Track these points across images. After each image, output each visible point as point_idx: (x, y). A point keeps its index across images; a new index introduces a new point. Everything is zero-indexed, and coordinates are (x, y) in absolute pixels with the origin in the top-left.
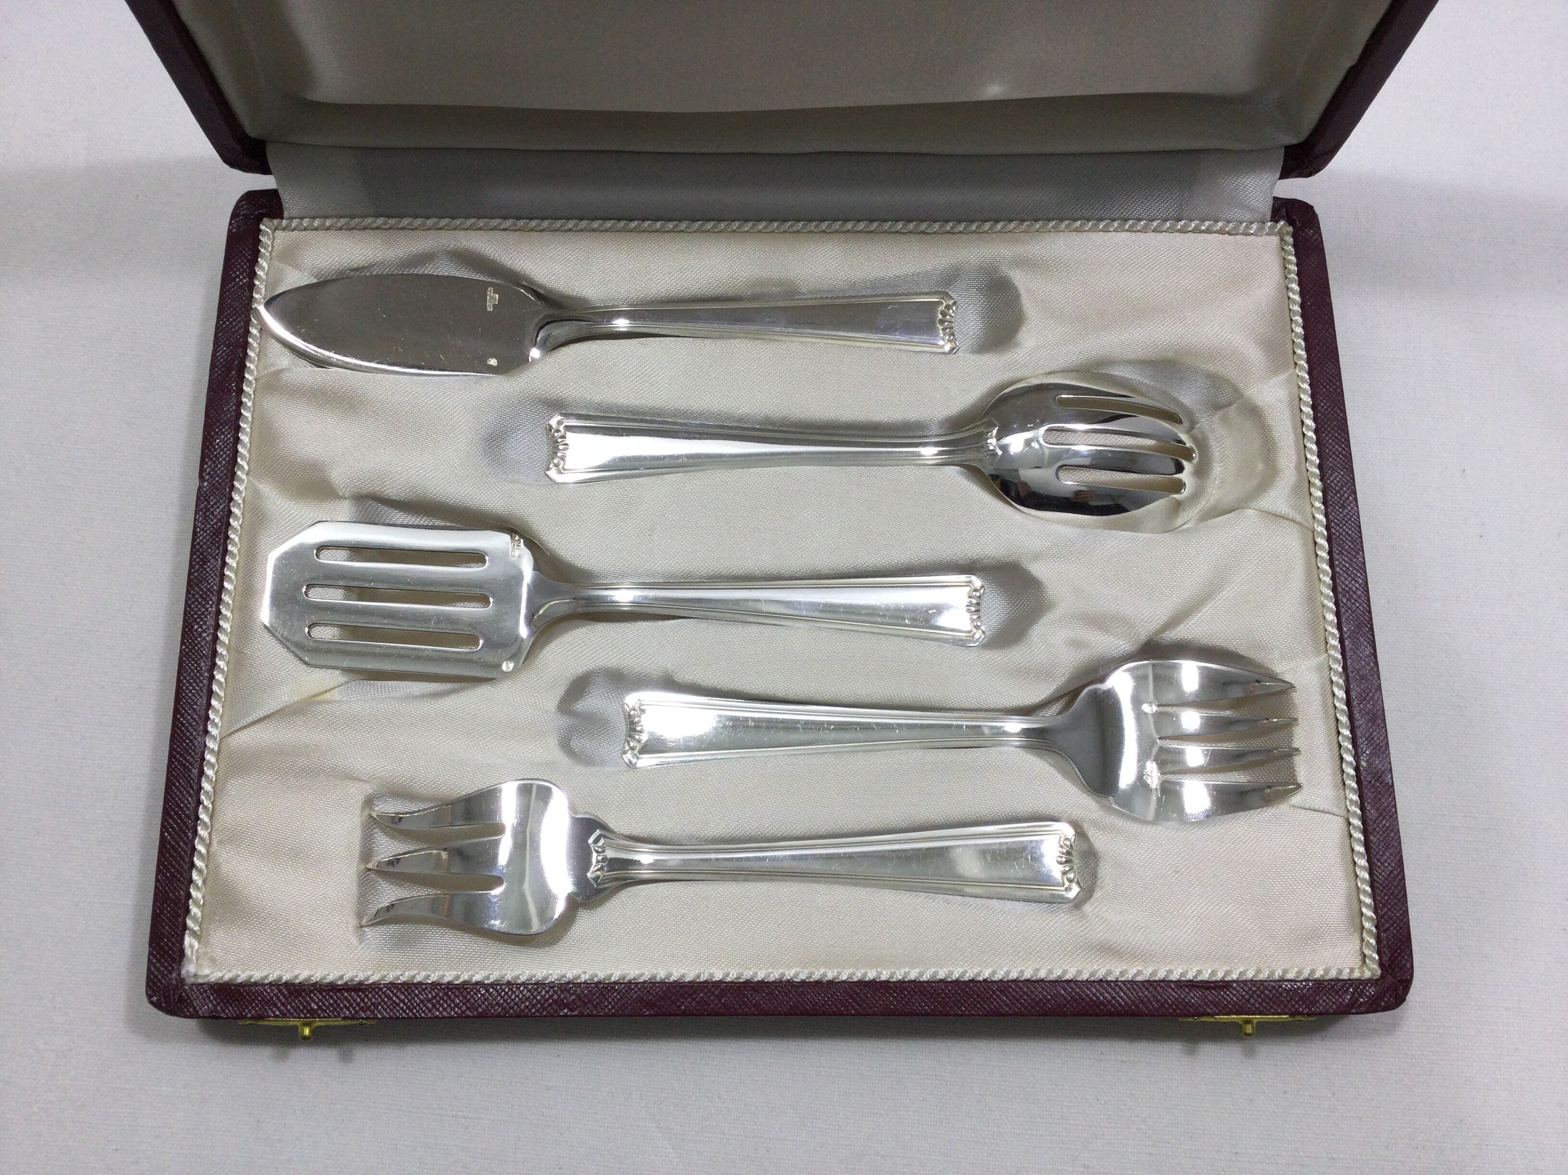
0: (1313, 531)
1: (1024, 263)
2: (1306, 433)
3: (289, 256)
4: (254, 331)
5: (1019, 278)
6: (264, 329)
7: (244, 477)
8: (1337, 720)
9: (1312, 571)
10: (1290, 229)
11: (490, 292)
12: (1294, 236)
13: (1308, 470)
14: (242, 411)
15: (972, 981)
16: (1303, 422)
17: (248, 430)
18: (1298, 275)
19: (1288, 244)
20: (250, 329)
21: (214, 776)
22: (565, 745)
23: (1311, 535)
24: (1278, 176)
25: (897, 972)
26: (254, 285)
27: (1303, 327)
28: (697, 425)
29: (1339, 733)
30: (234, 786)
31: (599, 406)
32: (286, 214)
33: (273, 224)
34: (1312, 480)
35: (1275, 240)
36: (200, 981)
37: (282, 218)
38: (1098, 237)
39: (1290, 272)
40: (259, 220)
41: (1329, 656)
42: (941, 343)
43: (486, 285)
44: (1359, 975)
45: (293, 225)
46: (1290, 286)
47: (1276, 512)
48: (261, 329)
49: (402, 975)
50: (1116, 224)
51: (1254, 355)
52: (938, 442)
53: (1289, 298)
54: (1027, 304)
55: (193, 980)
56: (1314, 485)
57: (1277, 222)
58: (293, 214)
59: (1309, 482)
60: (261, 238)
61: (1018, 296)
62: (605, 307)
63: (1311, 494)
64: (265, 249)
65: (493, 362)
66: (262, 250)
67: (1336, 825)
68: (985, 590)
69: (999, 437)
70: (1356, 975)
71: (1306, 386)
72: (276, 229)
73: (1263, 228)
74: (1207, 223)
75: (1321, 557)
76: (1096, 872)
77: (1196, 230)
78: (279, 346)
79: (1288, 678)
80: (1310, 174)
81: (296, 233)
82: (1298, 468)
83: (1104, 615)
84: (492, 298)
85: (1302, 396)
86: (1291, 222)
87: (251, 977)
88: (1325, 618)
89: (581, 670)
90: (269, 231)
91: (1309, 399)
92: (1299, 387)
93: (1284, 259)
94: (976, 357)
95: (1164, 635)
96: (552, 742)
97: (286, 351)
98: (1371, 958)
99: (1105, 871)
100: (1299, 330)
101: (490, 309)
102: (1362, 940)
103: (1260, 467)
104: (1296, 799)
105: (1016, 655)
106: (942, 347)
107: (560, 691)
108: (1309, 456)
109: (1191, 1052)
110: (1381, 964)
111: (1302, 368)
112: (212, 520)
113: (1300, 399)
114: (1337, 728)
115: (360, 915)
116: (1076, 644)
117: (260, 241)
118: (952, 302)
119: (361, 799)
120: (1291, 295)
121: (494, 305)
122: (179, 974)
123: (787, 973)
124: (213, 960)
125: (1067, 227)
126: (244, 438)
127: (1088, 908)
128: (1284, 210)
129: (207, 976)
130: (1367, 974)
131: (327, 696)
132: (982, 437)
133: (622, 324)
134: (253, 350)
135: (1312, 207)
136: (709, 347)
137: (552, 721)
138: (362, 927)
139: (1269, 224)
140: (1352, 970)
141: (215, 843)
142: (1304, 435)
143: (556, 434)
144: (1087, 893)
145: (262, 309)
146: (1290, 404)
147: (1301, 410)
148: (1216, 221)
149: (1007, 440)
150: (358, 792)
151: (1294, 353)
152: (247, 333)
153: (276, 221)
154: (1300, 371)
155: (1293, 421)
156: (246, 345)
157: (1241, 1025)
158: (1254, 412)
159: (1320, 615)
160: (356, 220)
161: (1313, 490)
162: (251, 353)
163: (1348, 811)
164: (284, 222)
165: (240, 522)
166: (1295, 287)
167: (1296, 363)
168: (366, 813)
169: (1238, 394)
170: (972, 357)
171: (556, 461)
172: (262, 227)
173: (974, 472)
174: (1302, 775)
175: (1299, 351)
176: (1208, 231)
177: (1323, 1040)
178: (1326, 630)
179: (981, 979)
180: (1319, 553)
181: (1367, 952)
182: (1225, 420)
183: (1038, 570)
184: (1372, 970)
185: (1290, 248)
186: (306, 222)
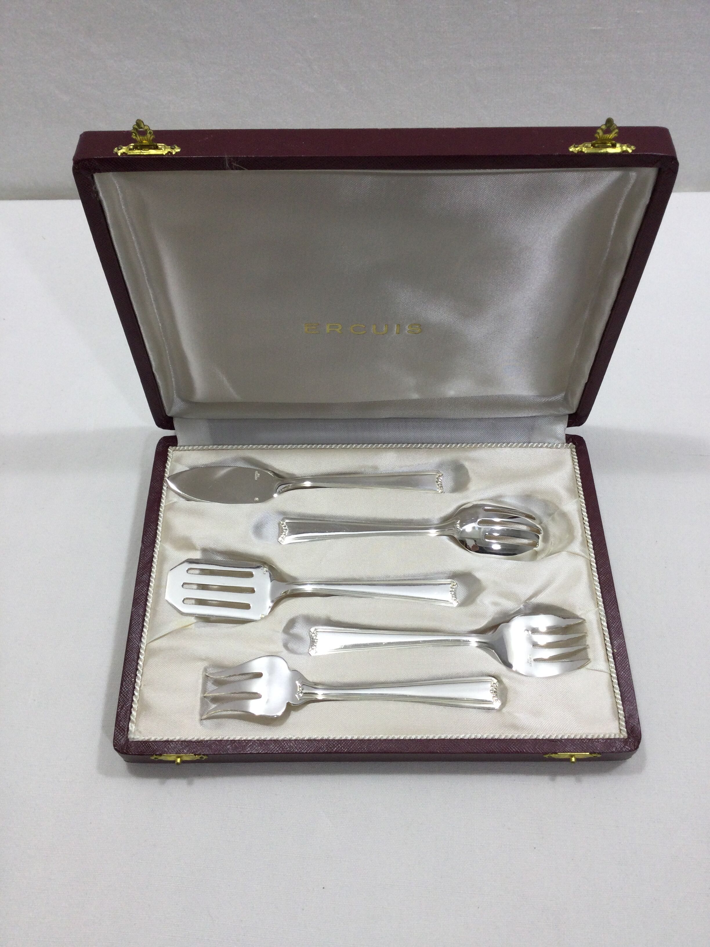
0: (590, 561)
1: (468, 459)
2: (585, 522)
3: (178, 460)
4: (165, 488)
5: (467, 464)
6: (169, 488)
7: (159, 543)
8: (604, 634)
9: (590, 576)
10: (574, 446)
11: (257, 472)
12: (576, 449)
13: (586, 537)
14: (159, 518)
15: (456, 739)
16: (583, 519)
17: (161, 525)
18: (578, 463)
19: (574, 452)
20: (163, 487)
21: (143, 659)
22: (286, 646)
23: (589, 562)
24: (566, 425)
25: (424, 736)
26: (165, 471)
27: (581, 483)
28: (339, 522)
29: (605, 640)
30: (152, 661)
31: (299, 515)
32: (178, 445)
33: (173, 449)
34: (588, 540)
35: (569, 451)
36: (135, 740)
37: (176, 446)
38: (498, 450)
39: (575, 462)
40: (168, 447)
41: (599, 609)
42: (438, 490)
43: (256, 470)
44: (618, 737)
45: (181, 449)
46: (575, 467)
47: (574, 552)
48: (167, 487)
49: (219, 737)
50: (504, 445)
51: (564, 493)
52: (436, 527)
53: (575, 472)
54: (471, 474)
55: (132, 740)
56: (589, 542)
57: (569, 443)
58: (181, 445)
59: (587, 541)
60: (168, 453)
61: (467, 471)
62: (302, 477)
63: (588, 546)
64: (170, 457)
65: (257, 499)
66: (169, 458)
67: (606, 677)
68: (457, 585)
69: (462, 526)
70: (617, 737)
71: (584, 505)
72: (174, 451)
73: (563, 446)
74: (541, 444)
75: (593, 570)
76: (507, 696)
77: (537, 447)
78: (174, 493)
79: (583, 617)
80: (579, 425)
81: (182, 452)
82: (582, 536)
83: (506, 592)
84: (257, 475)
85: (582, 509)
86: (574, 444)
87: (157, 738)
88: (596, 594)
89: (292, 616)
90: (172, 451)
91: (585, 510)
92: (581, 505)
93: (573, 457)
94: (452, 494)
95: (531, 601)
96: (281, 644)
97: (176, 496)
98: (624, 731)
99: (510, 695)
100: (580, 484)
101: (256, 479)
102: (620, 723)
103: (567, 536)
104: (588, 666)
105: (471, 609)
106: (438, 491)
107: (284, 625)
108: (586, 531)
109: (553, 780)
110: (628, 732)
111: (581, 498)
112: (146, 559)
113: (582, 510)
114: (604, 638)
115: (201, 715)
116: (495, 604)
117: (168, 455)
118: (441, 474)
119: (202, 668)
120: (576, 471)
121: (258, 478)
122: (127, 737)
123: (378, 737)
124: (140, 732)
125: (486, 446)
126: (160, 528)
127: (504, 710)
128: (571, 439)
129: (138, 738)
130: (622, 737)
131: (190, 627)
132: (454, 524)
133: (308, 484)
134: (164, 495)
135: (582, 438)
136: (344, 491)
137: (280, 637)
138: (201, 720)
139: (566, 444)
140: (615, 735)
141: (142, 686)
142: (584, 523)
143: (282, 526)
144: (503, 704)
145: (167, 479)
146: (578, 511)
147: (583, 514)
148: (544, 443)
149: (464, 527)
150: (201, 666)
151: (579, 492)
152: (162, 489)
153: (174, 447)
154: (581, 499)
155: (580, 517)
156: (161, 493)
157: (570, 758)
158: (564, 515)
159: (595, 593)
160: (206, 447)
161: (589, 544)
162: (163, 496)
163: (611, 671)
164: (177, 448)
165: (157, 559)
166: (577, 468)
167: (579, 496)
168: (204, 673)
169: (557, 508)
170: (450, 494)
171: (282, 536)
172: (169, 450)
173: (452, 538)
174: (591, 656)
175: (580, 492)
176: (541, 447)
177: (610, 774)
178: (597, 599)
179: (459, 738)
180: (593, 569)
181: (622, 728)
182: (553, 520)
183: (478, 575)
184: (624, 735)
185: (575, 453)
186: (186, 448)
